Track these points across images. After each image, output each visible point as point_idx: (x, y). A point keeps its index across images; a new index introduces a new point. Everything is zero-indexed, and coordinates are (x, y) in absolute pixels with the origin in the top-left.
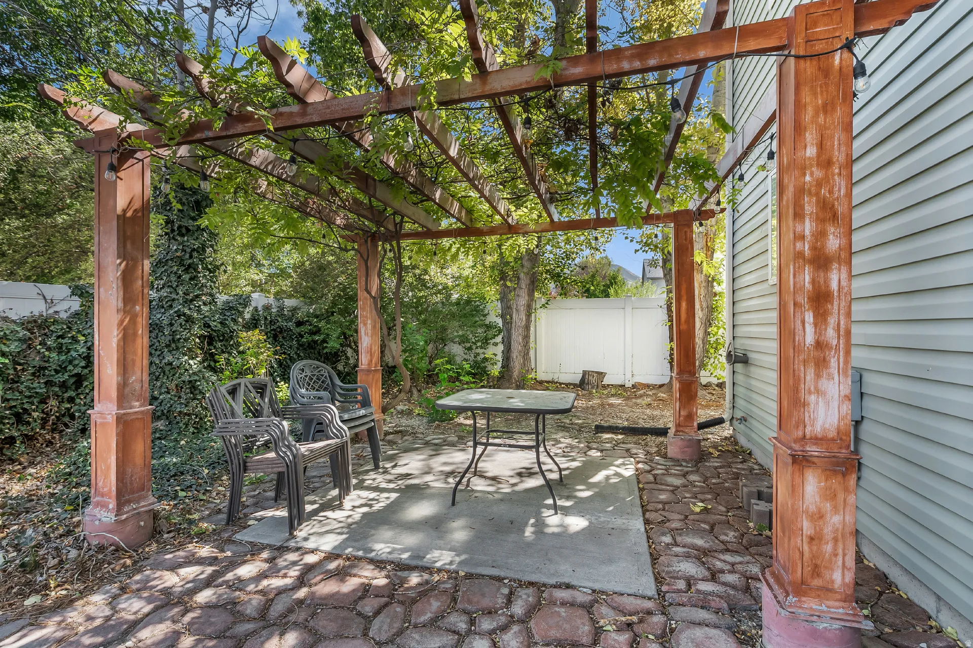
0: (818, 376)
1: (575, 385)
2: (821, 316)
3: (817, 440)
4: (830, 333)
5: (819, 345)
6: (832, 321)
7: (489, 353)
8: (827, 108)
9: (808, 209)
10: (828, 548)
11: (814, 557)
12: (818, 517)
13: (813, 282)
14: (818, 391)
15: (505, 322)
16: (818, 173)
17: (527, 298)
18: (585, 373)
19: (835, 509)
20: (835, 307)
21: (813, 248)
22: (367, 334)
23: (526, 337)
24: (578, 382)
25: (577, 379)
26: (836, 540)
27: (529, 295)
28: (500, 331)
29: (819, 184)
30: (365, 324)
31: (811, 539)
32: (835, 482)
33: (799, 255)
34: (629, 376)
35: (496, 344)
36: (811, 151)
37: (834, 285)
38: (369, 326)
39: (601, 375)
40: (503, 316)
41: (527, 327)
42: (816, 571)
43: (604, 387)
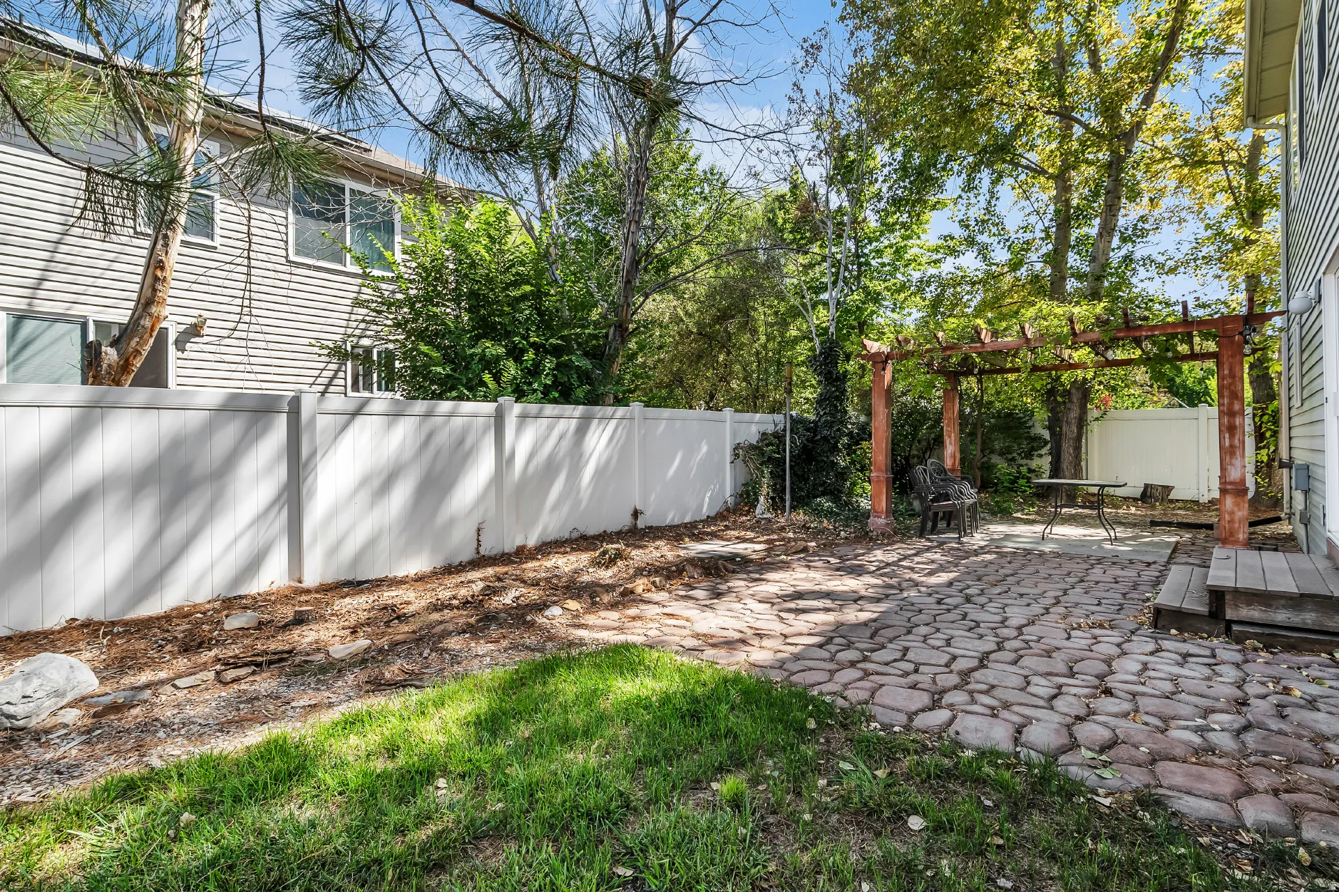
0: (1231, 458)
1: (1135, 499)
2: (1232, 436)
3: (1231, 483)
4: (1236, 441)
5: (1231, 446)
6: (1237, 437)
7: (1034, 464)
8: (1233, 356)
9: (1226, 394)
10: (1237, 525)
11: (1230, 529)
12: (1232, 513)
13: (1228, 421)
14: (1231, 464)
15: (1052, 434)
16: (1230, 381)
17: (1078, 411)
18: (1146, 486)
19: (1239, 510)
20: (1238, 431)
21: (1228, 409)
22: (950, 444)
23: (1078, 448)
24: (1139, 497)
25: (1137, 493)
26: (1240, 522)
27: (1080, 409)
28: (1046, 443)
29: (1230, 384)
30: (950, 437)
31: (1229, 522)
32: (1239, 500)
33: (1223, 411)
34: (1204, 490)
35: (1041, 456)
36: (1226, 372)
37: (1237, 423)
38: (953, 438)
39: (1168, 489)
40: (1050, 428)
41: (1078, 439)
42: (1232, 534)
43: (1171, 501)
